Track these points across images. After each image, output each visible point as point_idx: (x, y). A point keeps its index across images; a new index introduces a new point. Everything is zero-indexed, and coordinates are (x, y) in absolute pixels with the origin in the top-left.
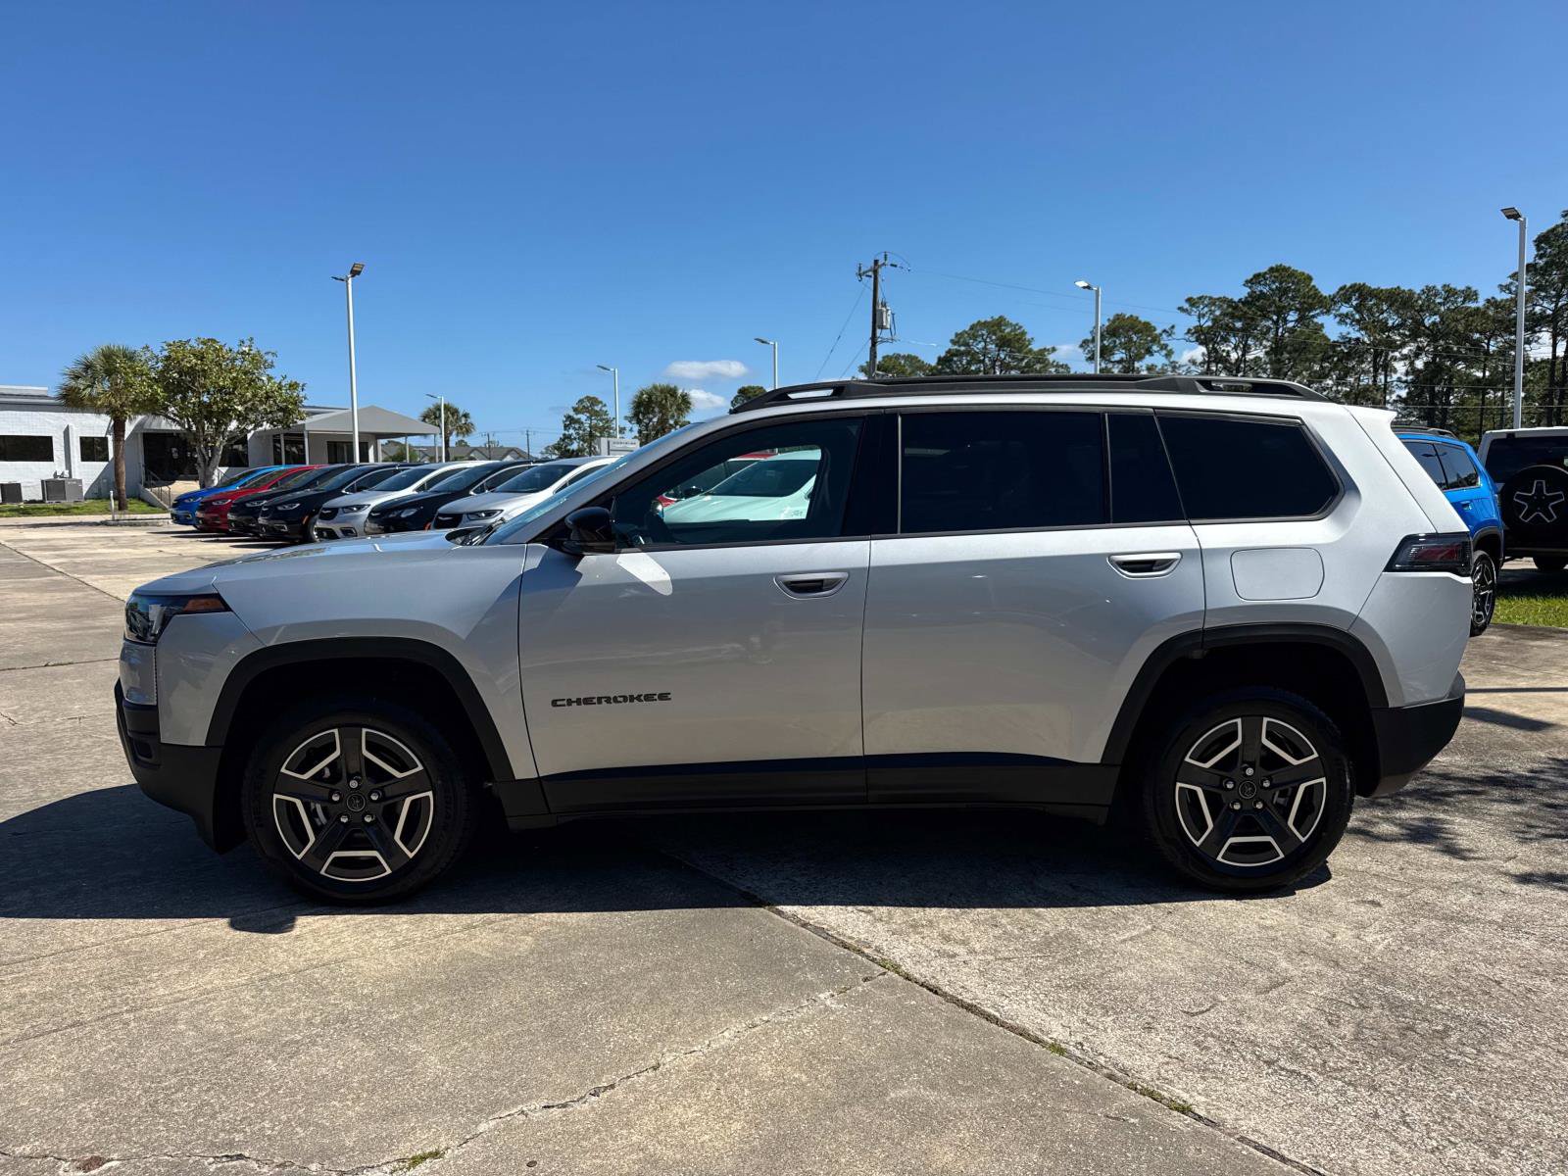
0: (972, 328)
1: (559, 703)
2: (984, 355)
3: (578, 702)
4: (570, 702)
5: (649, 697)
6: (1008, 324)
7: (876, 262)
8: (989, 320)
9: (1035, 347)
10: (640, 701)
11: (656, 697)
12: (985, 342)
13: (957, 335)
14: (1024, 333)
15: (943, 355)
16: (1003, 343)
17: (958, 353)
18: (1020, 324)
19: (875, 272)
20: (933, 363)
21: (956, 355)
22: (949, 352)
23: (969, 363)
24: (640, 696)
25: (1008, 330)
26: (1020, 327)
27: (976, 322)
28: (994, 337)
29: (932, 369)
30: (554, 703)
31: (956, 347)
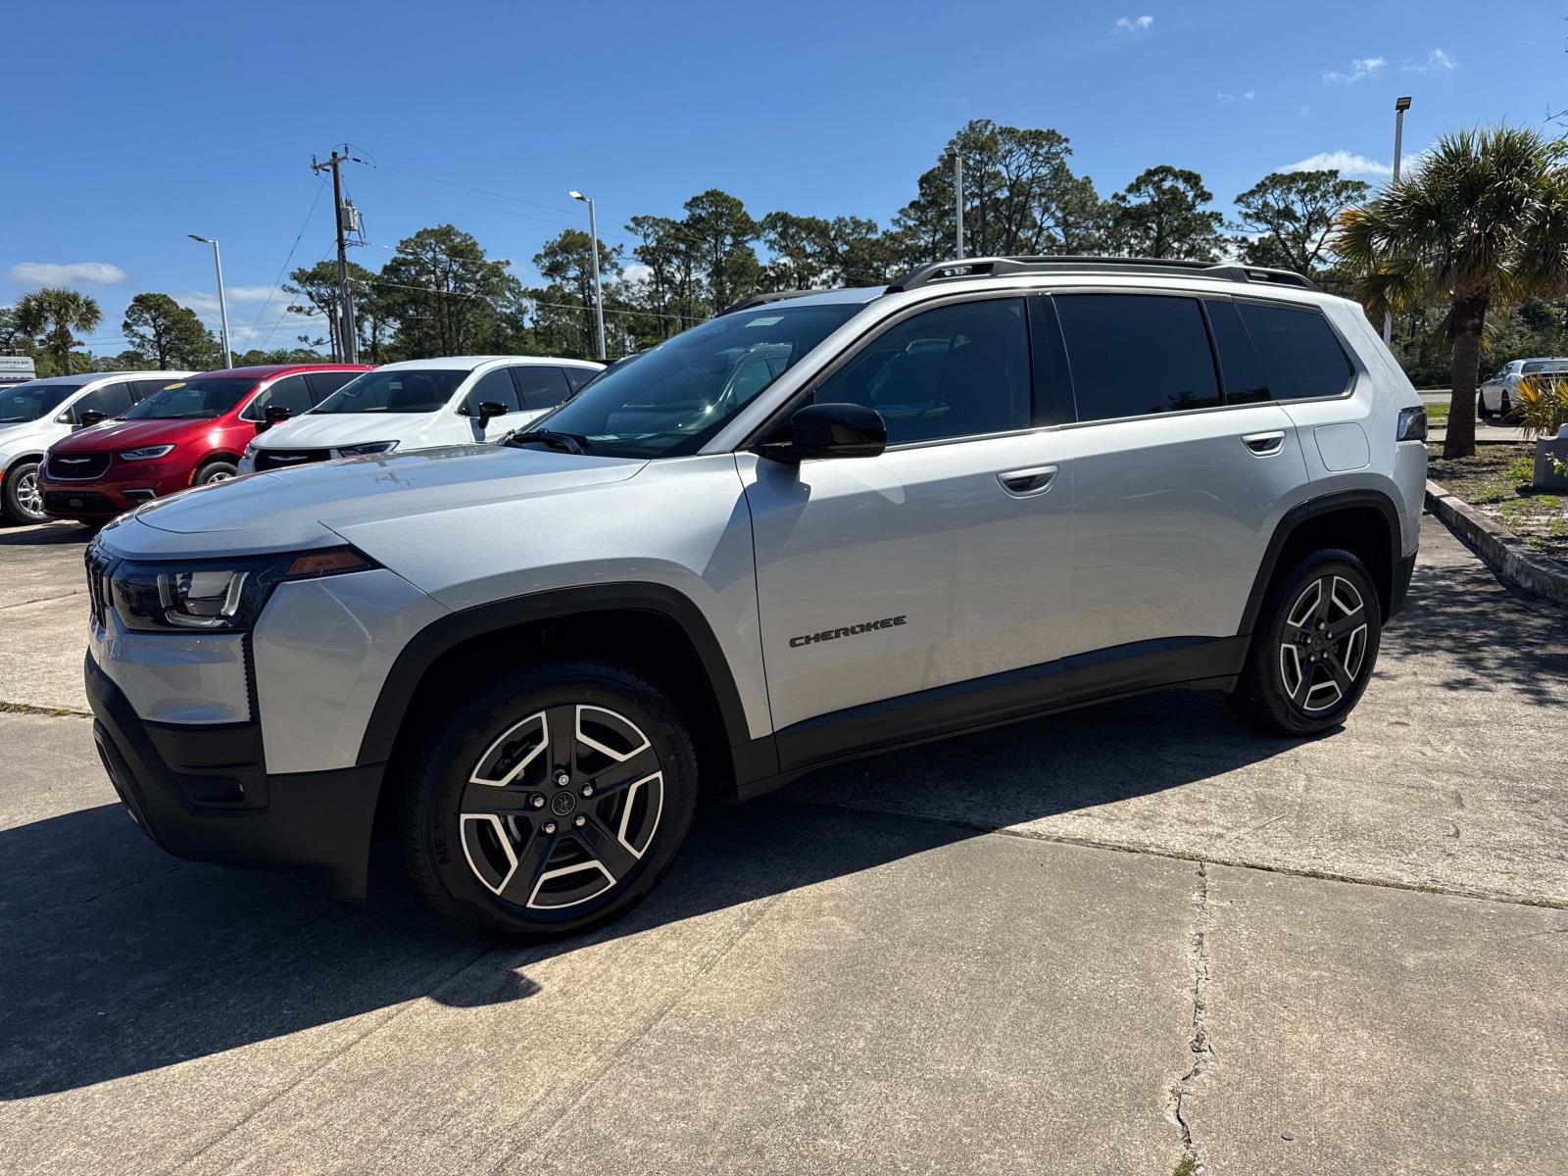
0: (418, 235)
1: (797, 642)
2: (435, 266)
3: (817, 638)
4: (808, 640)
5: (885, 624)
6: (457, 234)
7: (334, 155)
8: (436, 228)
9: (489, 260)
10: (877, 628)
11: (892, 622)
12: (434, 252)
13: (402, 242)
14: (475, 244)
15: (388, 263)
16: (455, 252)
17: (405, 262)
18: (471, 235)
19: (335, 166)
20: (378, 272)
21: (403, 265)
22: (394, 260)
23: (418, 274)
24: (876, 623)
25: (458, 240)
26: (471, 238)
27: (421, 230)
28: (443, 247)
29: (377, 279)
30: (793, 643)
31: (402, 256)
